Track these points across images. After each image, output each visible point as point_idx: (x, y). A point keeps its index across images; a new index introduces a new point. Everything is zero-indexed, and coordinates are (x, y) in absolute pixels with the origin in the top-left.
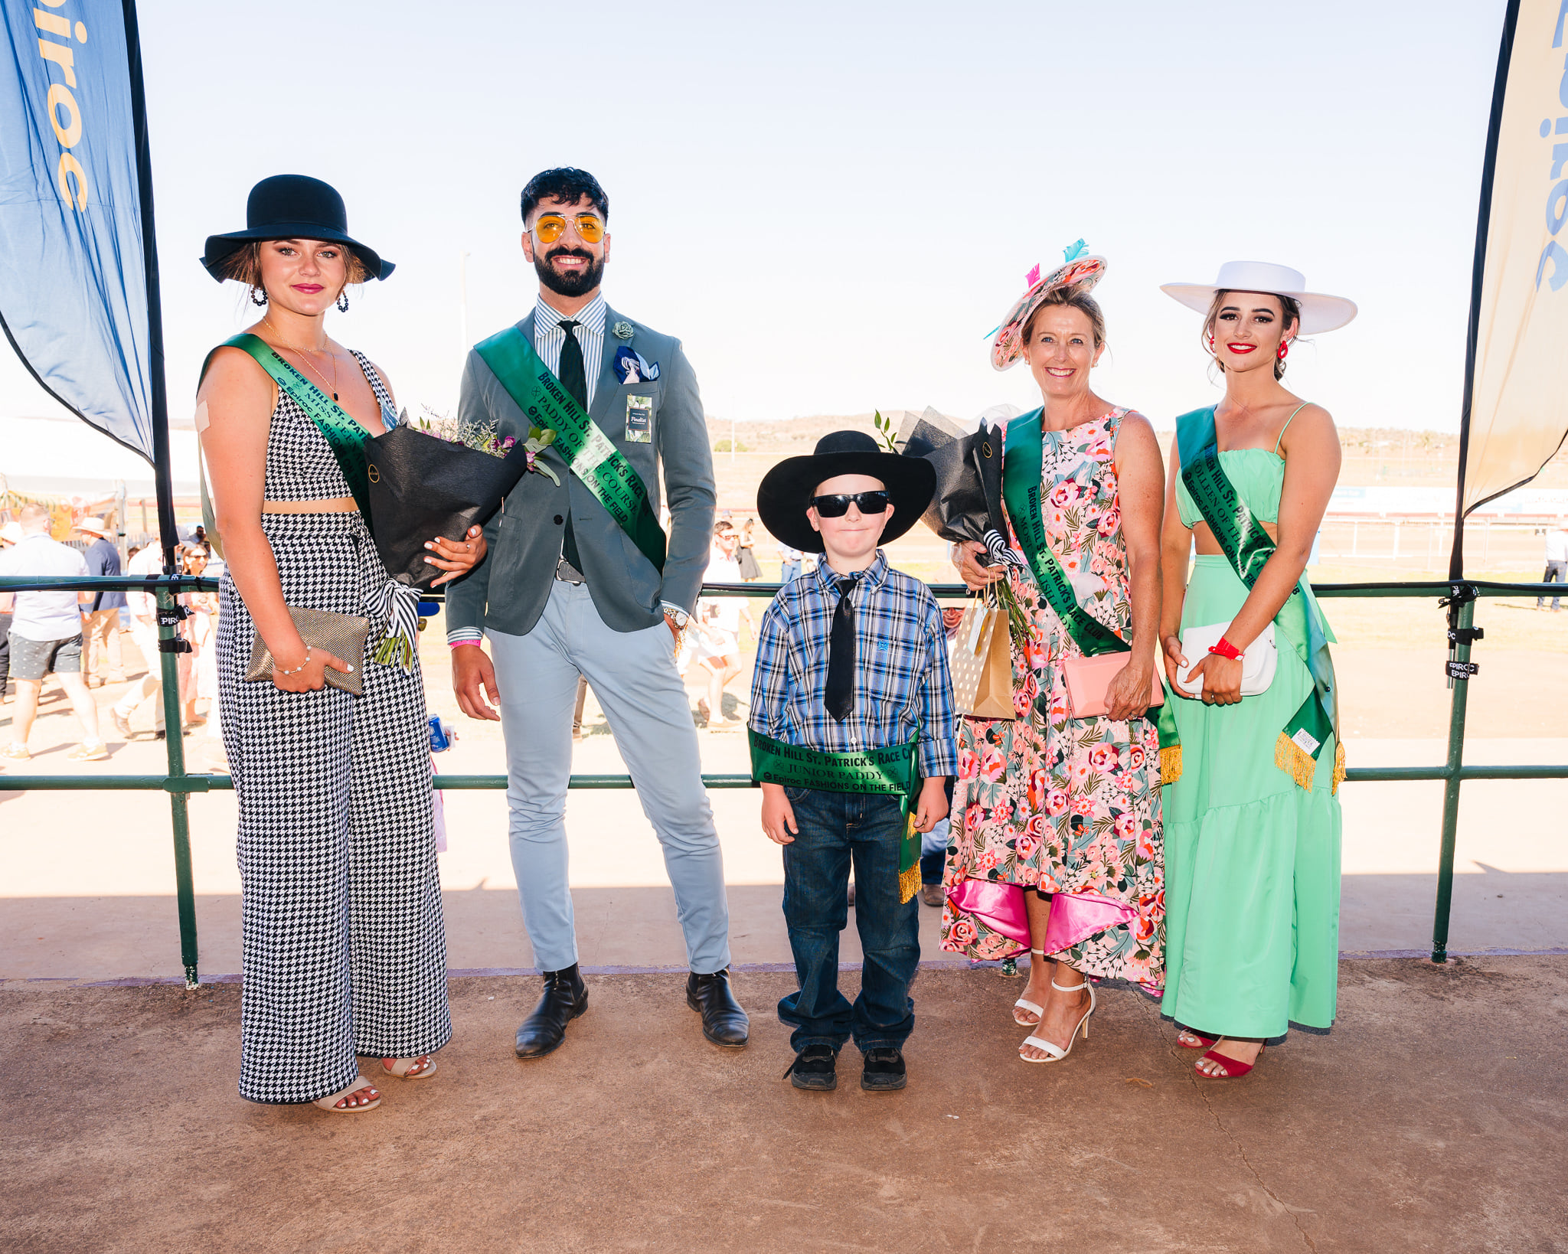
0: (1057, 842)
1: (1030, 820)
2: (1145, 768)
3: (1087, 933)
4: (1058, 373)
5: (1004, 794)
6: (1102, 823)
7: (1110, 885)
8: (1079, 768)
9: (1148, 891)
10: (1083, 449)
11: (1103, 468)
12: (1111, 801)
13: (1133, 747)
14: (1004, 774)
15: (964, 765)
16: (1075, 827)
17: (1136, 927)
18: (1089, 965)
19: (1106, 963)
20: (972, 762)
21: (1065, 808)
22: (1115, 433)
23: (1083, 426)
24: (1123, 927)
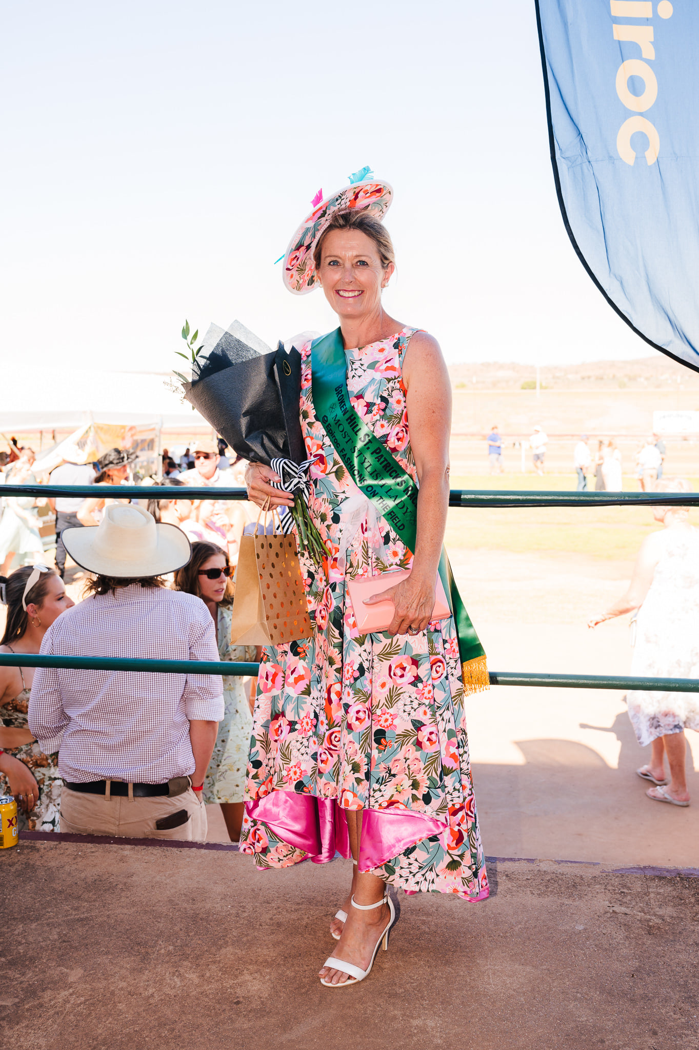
0: (360, 758)
1: (327, 733)
2: (447, 678)
3: (401, 848)
4: (346, 294)
5: (310, 705)
6: (405, 736)
7: (415, 798)
8: (380, 682)
9: (456, 801)
10: (372, 366)
11: (391, 384)
12: (413, 713)
13: (433, 658)
14: (309, 686)
15: (267, 679)
16: (378, 741)
17: (446, 838)
18: (403, 880)
19: (419, 877)
20: (275, 675)
21: (367, 723)
22: (404, 351)
23: (374, 344)
24: (434, 839)
